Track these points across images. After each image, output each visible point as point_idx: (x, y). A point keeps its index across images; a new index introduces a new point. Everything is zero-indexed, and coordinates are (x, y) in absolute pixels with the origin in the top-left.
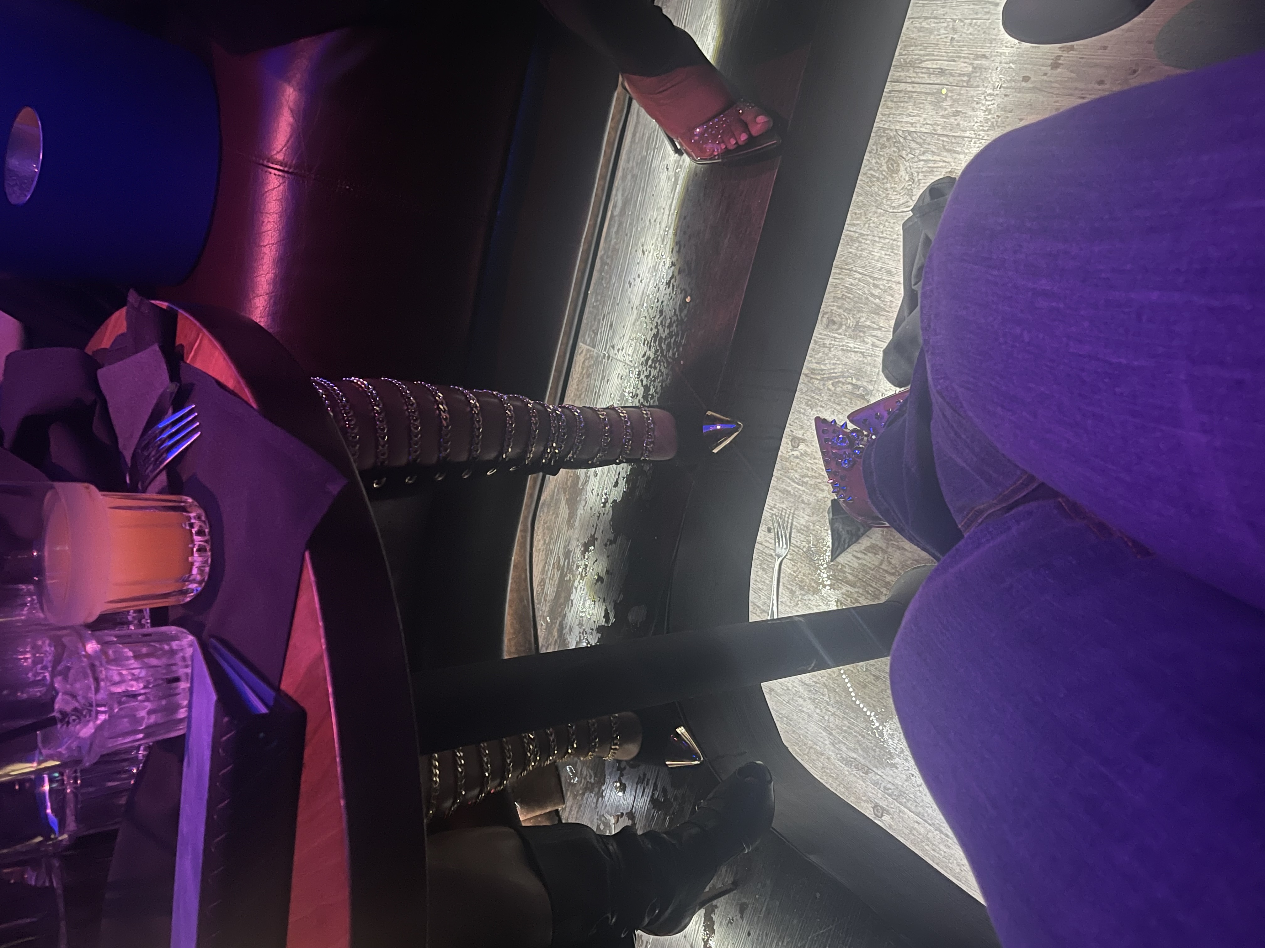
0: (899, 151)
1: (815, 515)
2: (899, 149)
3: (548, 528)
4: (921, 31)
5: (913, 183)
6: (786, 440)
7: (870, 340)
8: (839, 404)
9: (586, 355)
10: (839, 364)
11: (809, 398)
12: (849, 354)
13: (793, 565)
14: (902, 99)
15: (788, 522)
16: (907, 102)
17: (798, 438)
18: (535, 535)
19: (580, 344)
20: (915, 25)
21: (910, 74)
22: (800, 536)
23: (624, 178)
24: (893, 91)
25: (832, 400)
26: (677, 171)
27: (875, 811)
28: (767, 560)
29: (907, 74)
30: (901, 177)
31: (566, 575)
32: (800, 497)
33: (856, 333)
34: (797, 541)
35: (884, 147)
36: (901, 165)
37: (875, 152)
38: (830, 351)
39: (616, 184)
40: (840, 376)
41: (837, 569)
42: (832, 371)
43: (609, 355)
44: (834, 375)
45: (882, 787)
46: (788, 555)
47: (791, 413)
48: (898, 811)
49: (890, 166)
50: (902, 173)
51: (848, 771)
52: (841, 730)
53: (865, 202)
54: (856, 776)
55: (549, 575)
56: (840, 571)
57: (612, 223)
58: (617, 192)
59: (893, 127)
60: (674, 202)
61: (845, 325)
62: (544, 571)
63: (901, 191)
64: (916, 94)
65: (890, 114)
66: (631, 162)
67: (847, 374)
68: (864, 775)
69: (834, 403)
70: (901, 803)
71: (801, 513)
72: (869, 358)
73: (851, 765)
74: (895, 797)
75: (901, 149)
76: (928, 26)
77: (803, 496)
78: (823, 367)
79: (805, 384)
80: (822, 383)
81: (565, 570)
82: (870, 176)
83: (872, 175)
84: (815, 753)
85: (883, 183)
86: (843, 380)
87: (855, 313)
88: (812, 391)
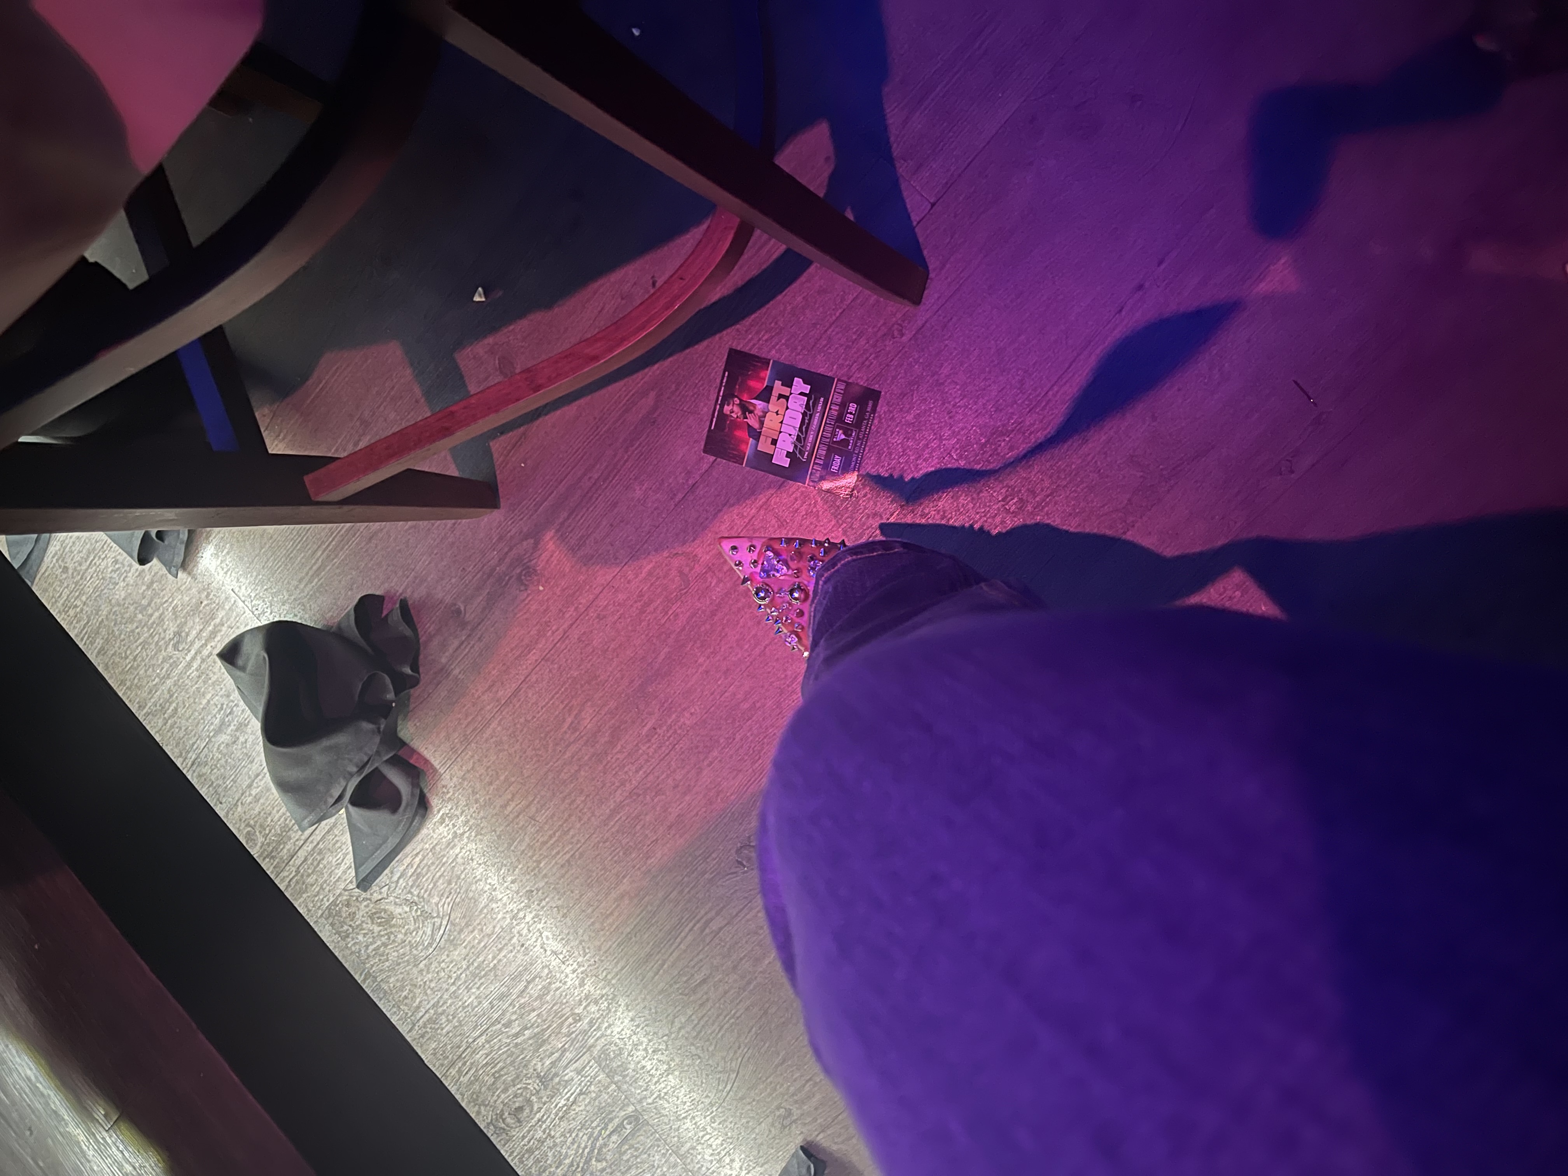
0: (370, 900)
2: (367, 899)
5: (416, 904)
7: (570, 1074)
8: (630, 1168)
10: (577, 1135)
12: (572, 1113)
30: (400, 914)
35: (352, 916)
36: (387, 907)
40: (593, 1143)
42: (581, 1151)
44: (587, 1151)
49: (379, 921)
50: (397, 911)
59: (338, 892)
61: (532, 1095)
63: (417, 925)
64: (321, 843)
65: (322, 886)
67: (596, 1132)
75: (369, 897)
78: (567, 1161)
85: (394, 941)
86: (601, 1141)
87: (525, 1072)
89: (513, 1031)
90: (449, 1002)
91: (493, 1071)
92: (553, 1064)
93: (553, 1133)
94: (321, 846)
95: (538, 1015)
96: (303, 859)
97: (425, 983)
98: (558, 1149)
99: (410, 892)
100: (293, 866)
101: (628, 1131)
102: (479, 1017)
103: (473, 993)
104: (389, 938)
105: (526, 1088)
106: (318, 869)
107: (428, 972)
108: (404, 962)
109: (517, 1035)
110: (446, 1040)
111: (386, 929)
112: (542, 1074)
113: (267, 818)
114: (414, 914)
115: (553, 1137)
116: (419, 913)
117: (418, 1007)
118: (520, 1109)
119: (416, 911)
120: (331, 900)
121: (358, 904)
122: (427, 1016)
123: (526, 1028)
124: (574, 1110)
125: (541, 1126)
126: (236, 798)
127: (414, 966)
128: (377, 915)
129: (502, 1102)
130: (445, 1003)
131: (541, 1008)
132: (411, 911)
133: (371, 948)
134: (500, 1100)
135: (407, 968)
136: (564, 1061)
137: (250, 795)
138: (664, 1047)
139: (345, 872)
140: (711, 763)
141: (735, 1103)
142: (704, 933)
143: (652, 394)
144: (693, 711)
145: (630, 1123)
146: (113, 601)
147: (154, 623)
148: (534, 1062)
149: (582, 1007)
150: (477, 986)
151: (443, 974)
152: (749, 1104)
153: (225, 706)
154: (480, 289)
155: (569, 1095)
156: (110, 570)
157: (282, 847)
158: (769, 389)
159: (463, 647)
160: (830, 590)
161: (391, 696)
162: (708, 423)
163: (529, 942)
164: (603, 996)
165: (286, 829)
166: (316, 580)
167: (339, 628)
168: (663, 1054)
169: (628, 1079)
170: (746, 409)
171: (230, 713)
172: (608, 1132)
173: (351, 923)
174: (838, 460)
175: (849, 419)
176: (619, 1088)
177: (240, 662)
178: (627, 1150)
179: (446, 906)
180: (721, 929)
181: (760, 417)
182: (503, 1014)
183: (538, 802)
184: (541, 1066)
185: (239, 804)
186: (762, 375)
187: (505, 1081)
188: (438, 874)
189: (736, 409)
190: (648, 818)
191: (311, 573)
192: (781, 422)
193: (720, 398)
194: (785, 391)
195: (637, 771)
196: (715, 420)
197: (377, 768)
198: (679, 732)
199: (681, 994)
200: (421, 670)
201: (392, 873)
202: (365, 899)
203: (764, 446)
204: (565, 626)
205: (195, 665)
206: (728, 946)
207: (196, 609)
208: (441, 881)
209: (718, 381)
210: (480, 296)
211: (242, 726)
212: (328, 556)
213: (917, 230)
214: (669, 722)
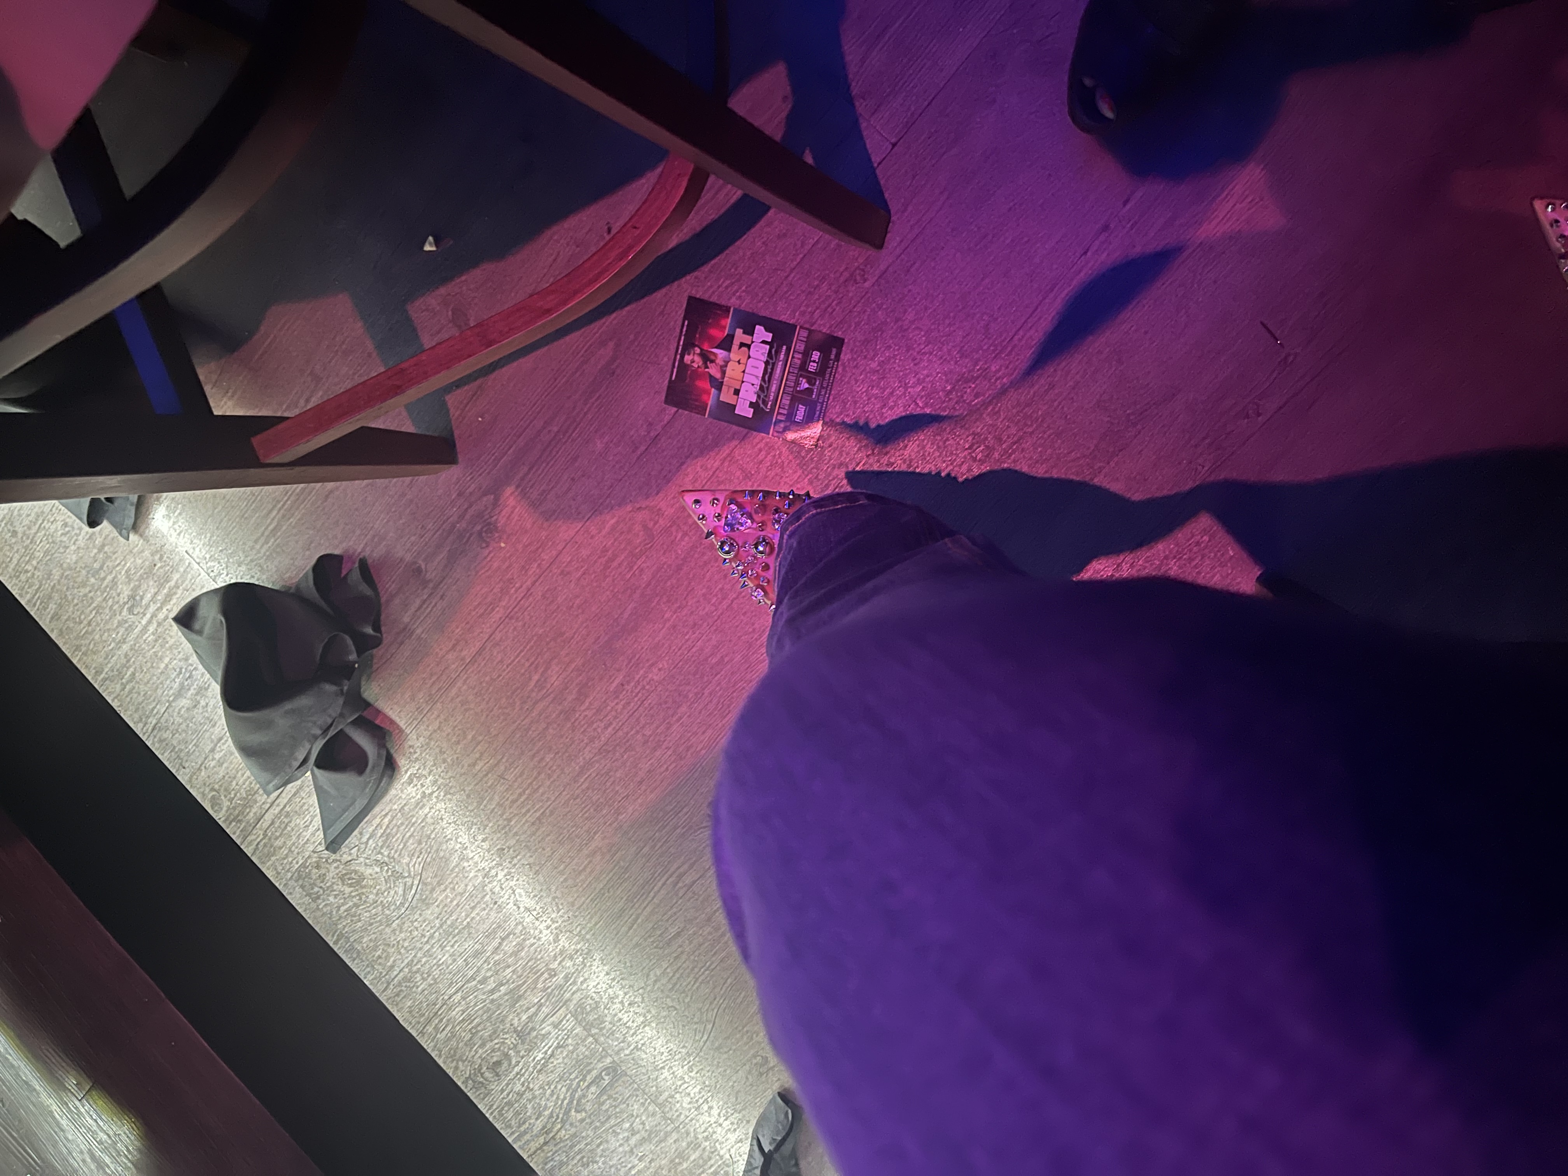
7: (547, 1028)
12: (550, 1066)
30: (371, 875)
35: (322, 878)
36: (357, 868)
40: (571, 1094)
42: (560, 1102)
44: (566, 1102)
49: (350, 882)
50: (368, 871)
53: (373, 936)
59: (307, 854)
61: (510, 1049)
63: (388, 885)
67: (575, 1083)
69: (603, 1123)
72: (570, 1041)
75: (338, 858)
78: (547, 1113)
80: (567, 1127)
83: (346, 911)
85: (365, 902)
86: (579, 1092)
87: (502, 1027)
88: (571, 1147)
89: (489, 987)
90: (424, 960)
91: (470, 1027)
92: (530, 1018)
93: (531, 1086)
94: (288, 809)
95: (513, 971)
96: (270, 822)
97: (398, 942)
98: (537, 1101)
99: (380, 853)
100: (261, 829)
101: (607, 1082)
102: (454, 975)
103: (447, 951)
104: (360, 899)
105: (503, 1043)
106: (285, 832)
107: (401, 932)
108: (376, 922)
109: (492, 991)
110: (421, 997)
111: (357, 890)
112: (519, 1029)
113: (232, 782)
114: (384, 874)
115: (532, 1090)
116: (390, 873)
117: (392, 967)
118: (498, 1063)
119: (387, 871)
120: (300, 863)
121: (328, 866)
122: (401, 974)
123: (502, 985)
124: (552, 1063)
125: (519, 1079)
126: (200, 763)
127: (387, 926)
128: (348, 876)
129: (480, 1057)
130: (419, 961)
131: (516, 964)
132: (381, 871)
133: (343, 909)
134: (478, 1055)
135: (380, 928)
136: (541, 1016)
137: (213, 759)
138: (640, 1000)
139: (313, 834)
140: (681, 718)
141: (712, 1052)
142: (677, 887)
143: (611, 344)
144: (661, 666)
145: (609, 1074)
146: (65, 565)
147: (107, 586)
148: (511, 1017)
149: (557, 962)
150: (451, 944)
151: (416, 933)
152: (726, 1053)
153: (183, 670)
154: (431, 238)
155: (546, 1048)
156: (60, 533)
157: (248, 810)
158: (731, 337)
159: (425, 606)
160: (795, 545)
161: (353, 657)
162: (668, 375)
163: (502, 900)
164: (578, 951)
165: (252, 793)
166: (272, 540)
167: (298, 588)
168: (639, 1006)
169: (605, 1031)
170: (707, 358)
171: (189, 677)
172: (586, 1084)
173: (322, 885)
174: (802, 409)
175: (813, 367)
176: (596, 1041)
177: (197, 626)
178: (606, 1100)
179: (417, 865)
180: (694, 882)
181: (721, 367)
182: (478, 971)
183: (507, 761)
184: (518, 1020)
185: (203, 768)
186: (723, 322)
187: (482, 1036)
188: (408, 835)
189: (697, 359)
190: (618, 775)
191: (266, 533)
192: (744, 372)
193: (680, 347)
194: (747, 339)
195: (606, 728)
196: (675, 370)
197: (341, 730)
198: (647, 687)
199: (655, 948)
200: (383, 629)
201: (361, 834)
202: (334, 861)
203: (726, 397)
204: (529, 583)
205: (151, 629)
206: (701, 899)
207: (149, 572)
208: (411, 841)
209: (678, 330)
210: (430, 244)
211: (202, 690)
212: (284, 516)
213: (877, 171)
214: (637, 679)
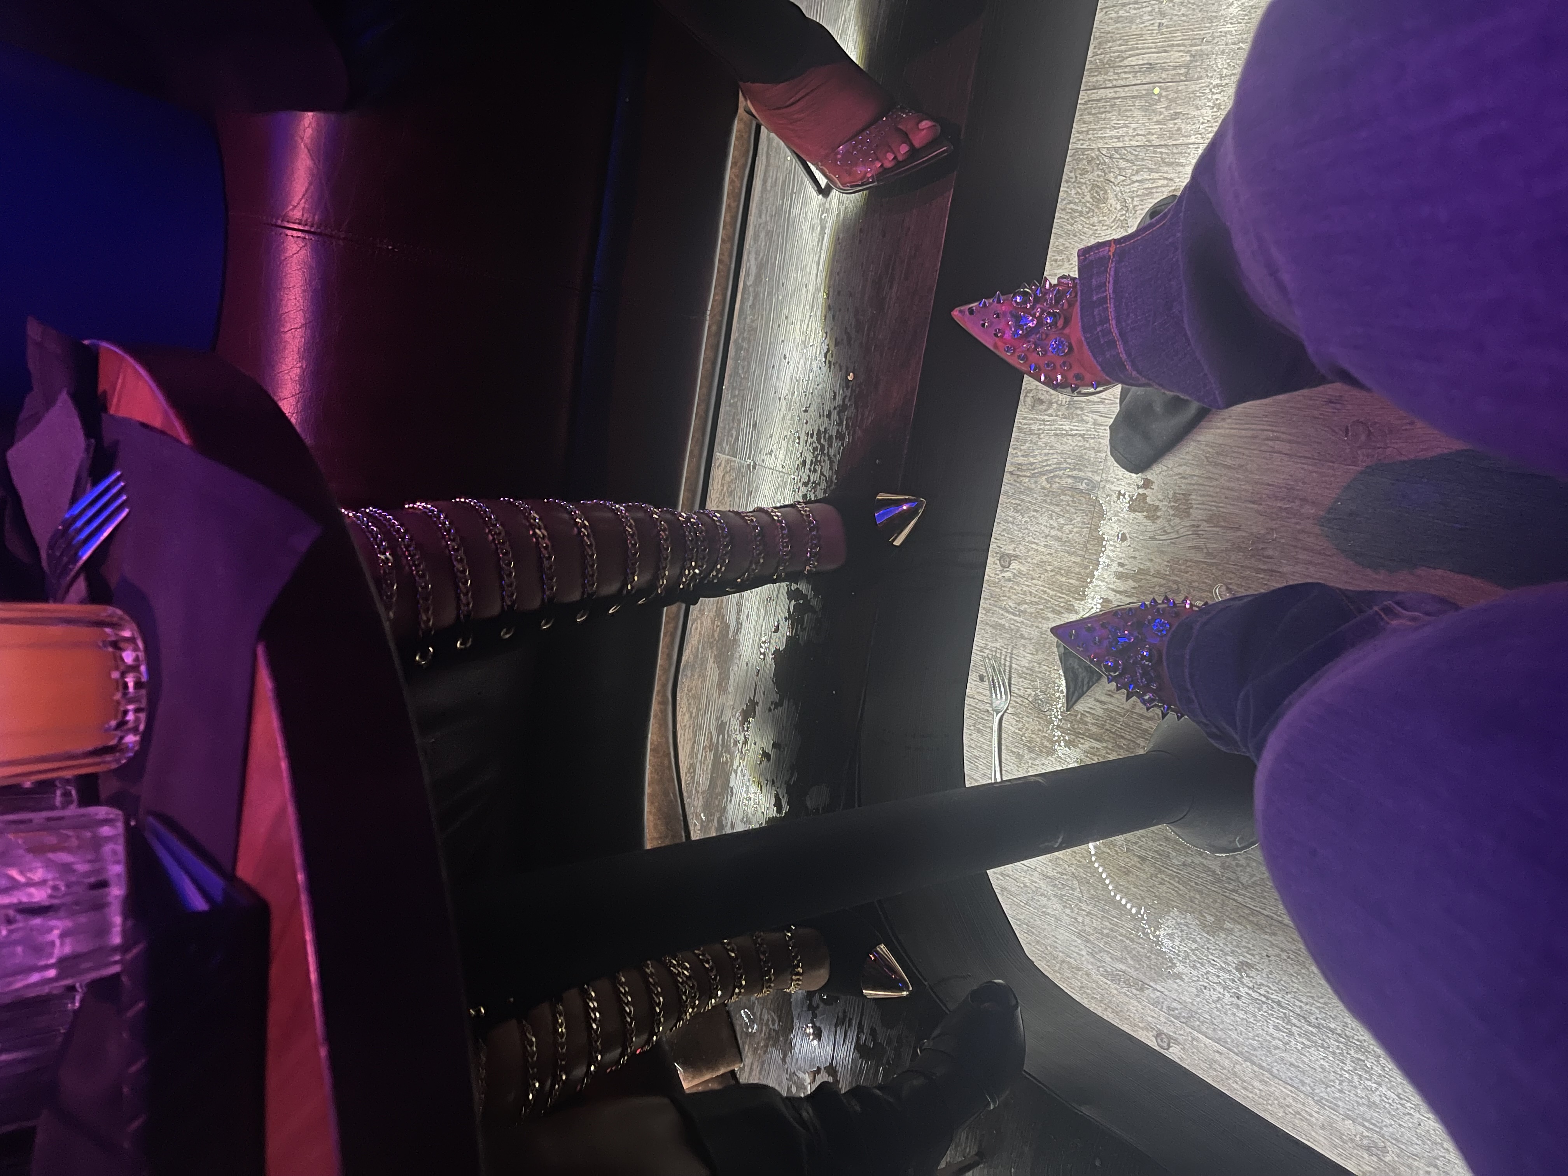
0: (1105, 174)
1: (1040, 653)
2: (1104, 172)
3: (694, 697)
4: (1120, 22)
5: (1127, 211)
6: (993, 560)
7: (1090, 417)
8: (1057, 505)
9: (726, 467)
10: (1053, 454)
11: (1018, 502)
12: (1065, 439)
13: (1017, 721)
14: (1102, 110)
15: (1005, 665)
16: (1109, 112)
17: (1009, 555)
18: (678, 708)
19: (717, 454)
20: (1111, 16)
21: (1110, 76)
22: (1023, 682)
23: (756, 237)
24: (1089, 101)
25: (1048, 501)
26: (823, 217)
27: (1159, 1041)
28: (982, 718)
29: (1106, 77)
30: (1111, 206)
31: (721, 755)
32: (1018, 630)
33: (1071, 411)
34: (1019, 689)
35: (1084, 172)
36: (1109, 191)
37: (1073, 180)
38: (1040, 438)
39: (747, 246)
40: (1056, 468)
41: (1075, 720)
42: (1044, 464)
43: (755, 463)
44: (1047, 468)
45: (1164, 1007)
46: (1009, 708)
47: (995, 524)
48: (1190, 1039)
49: (1095, 194)
50: (1112, 201)
51: (1116, 989)
52: (1102, 934)
53: (1068, 245)
54: (1127, 996)
55: (699, 758)
56: (1080, 723)
57: (746, 296)
58: (748, 256)
59: (1094, 146)
60: (823, 256)
61: (1056, 402)
62: (693, 754)
63: (1113, 224)
64: (1120, 100)
65: (1089, 130)
66: (763, 216)
67: (1065, 465)
68: (1138, 992)
69: (1051, 504)
70: (1193, 1028)
71: (1021, 652)
72: (1092, 441)
73: (1120, 981)
74: (1184, 1020)
75: (1106, 171)
76: (1128, 14)
77: (1021, 629)
79: (1011, 484)
80: (1033, 481)
81: (720, 749)
82: (1070, 211)
83: (1071, 209)
84: (1069, 968)
85: (1088, 218)
86: (1061, 473)
88: (1021, 492)
93: (1042, 436)
98: (1035, 448)
99: (1132, 198)
101: (1081, 488)
104: (1088, 213)
108: (1079, 238)
111: (1093, 205)
132: (1119, 211)
145: (1088, 485)
172: (1070, 473)
173: (1078, 176)
178: (1069, 495)
